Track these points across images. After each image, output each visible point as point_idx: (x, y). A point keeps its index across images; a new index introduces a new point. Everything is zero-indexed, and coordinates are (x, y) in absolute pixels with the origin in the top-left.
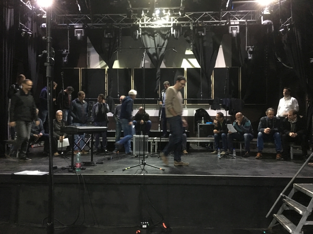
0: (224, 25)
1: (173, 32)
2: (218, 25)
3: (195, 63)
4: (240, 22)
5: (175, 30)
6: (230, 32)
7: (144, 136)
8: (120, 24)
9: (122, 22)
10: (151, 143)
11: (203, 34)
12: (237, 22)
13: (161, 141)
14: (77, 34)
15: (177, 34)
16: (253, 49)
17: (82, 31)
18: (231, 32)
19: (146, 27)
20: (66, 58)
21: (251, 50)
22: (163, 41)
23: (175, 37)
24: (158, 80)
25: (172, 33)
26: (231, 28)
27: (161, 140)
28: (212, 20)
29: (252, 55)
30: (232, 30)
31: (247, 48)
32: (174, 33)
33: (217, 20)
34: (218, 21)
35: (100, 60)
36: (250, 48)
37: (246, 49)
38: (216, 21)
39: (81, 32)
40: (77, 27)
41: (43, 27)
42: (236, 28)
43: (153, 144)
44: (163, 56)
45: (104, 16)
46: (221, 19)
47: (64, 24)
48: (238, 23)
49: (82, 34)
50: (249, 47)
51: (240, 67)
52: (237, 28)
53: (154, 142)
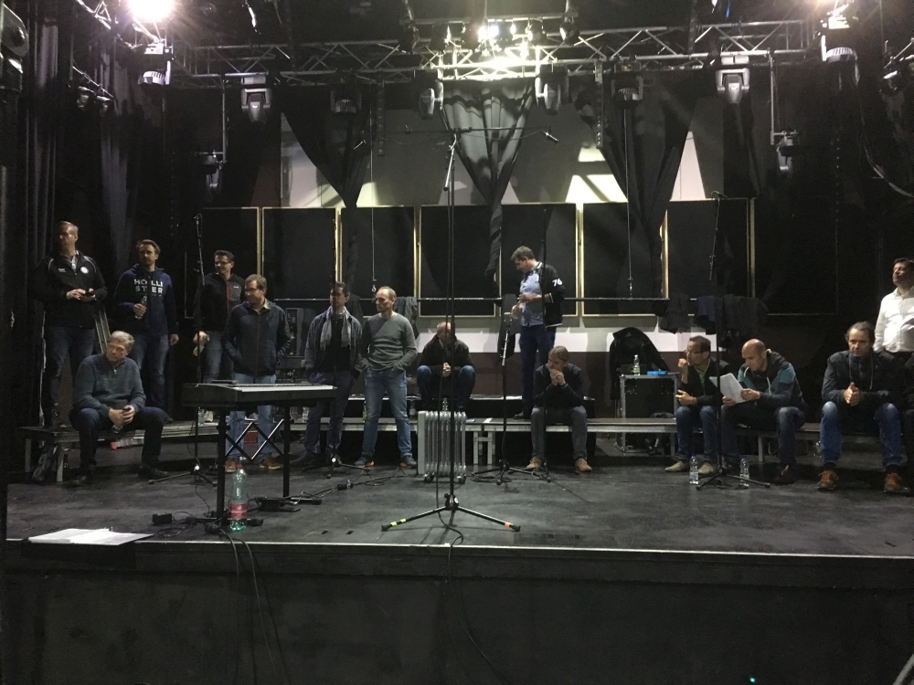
0: (701, 67)
1: (542, 93)
2: (682, 68)
3: (611, 190)
4: (751, 57)
5: (546, 86)
6: (719, 89)
7: (452, 415)
8: (380, 70)
9: (384, 65)
10: (476, 435)
11: (635, 97)
12: (743, 56)
13: (507, 430)
14: (248, 103)
15: (553, 99)
16: (794, 138)
17: (263, 93)
18: (723, 89)
19: (458, 78)
20: (216, 176)
21: (789, 143)
22: (510, 123)
23: (548, 107)
24: (497, 239)
25: (538, 94)
26: (724, 75)
27: (505, 425)
28: (662, 54)
29: (790, 159)
30: (725, 84)
31: (776, 137)
32: (545, 94)
33: (678, 53)
34: (681, 56)
35: (320, 183)
36: (782, 137)
37: (772, 140)
38: (675, 56)
39: (261, 97)
40: (248, 81)
41: (146, 81)
42: (740, 78)
43: (482, 439)
44: (509, 169)
45: (331, 47)
46: (691, 49)
47: (211, 72)
48: (745, 60)
49: (263, 102)
50: (782, 133)
51: (750, 199)
52: (741, 74)
53: (485, 434)
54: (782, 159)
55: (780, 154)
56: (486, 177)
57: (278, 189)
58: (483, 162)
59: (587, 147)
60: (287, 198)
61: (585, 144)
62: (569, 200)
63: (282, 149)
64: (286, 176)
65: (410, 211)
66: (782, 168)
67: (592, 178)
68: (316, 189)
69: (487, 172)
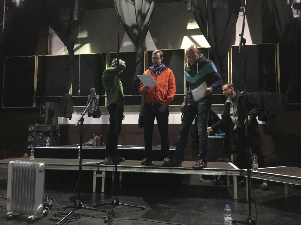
10: (95, 173)
21: (298, 1)
22: (147, 6)
24: (139, 64)
29: (299, 11)
35: (65, 46)
37: (288, 1)
43: (98, 176)
44: (147, 28)
54: (295, 11)
55: (293, 9)
56: (135, 34)
57: (47, 47)
58: (134, 26)
59: (191, 22)
60: (51, 52)
61: (190, 21)
62: (182, 48)
63: (49, 30)
64: (51, 42)
65: (104, 55)
66: (295, 16)
67: (193, 37)
68: (64, 48)
69: (136, 31)
